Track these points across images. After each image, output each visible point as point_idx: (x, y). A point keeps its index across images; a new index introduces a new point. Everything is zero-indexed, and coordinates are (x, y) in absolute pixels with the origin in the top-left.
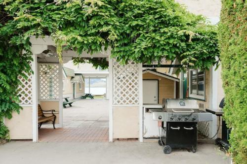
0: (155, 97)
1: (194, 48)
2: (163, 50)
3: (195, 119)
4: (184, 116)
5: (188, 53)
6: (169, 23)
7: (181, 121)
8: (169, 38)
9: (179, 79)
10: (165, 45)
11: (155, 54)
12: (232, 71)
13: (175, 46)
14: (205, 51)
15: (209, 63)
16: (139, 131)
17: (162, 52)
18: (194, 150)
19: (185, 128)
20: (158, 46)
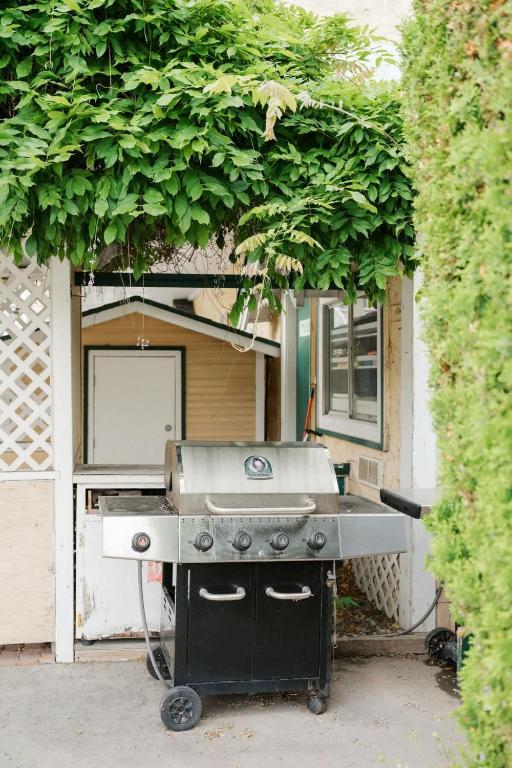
0: (168, 428)
1: (304, 182)
2: (142, 184)
3: (319, 547)
4: (264, 532)
5: (274, 207)
6: (172, 43)
7: (248, 558)
8: (168, 124)
9: (278, 346)
10: (151, 160)
11: (100, 208)
12: (467, 291)
13: (202, 166)
14: (359, 198)
15: (386, 261)
16: (53, 608)
17: (134, 197)
18: (318, 704)
19: (270, 591)
20: (110, 162)
